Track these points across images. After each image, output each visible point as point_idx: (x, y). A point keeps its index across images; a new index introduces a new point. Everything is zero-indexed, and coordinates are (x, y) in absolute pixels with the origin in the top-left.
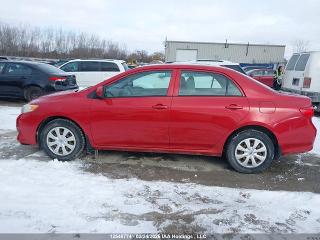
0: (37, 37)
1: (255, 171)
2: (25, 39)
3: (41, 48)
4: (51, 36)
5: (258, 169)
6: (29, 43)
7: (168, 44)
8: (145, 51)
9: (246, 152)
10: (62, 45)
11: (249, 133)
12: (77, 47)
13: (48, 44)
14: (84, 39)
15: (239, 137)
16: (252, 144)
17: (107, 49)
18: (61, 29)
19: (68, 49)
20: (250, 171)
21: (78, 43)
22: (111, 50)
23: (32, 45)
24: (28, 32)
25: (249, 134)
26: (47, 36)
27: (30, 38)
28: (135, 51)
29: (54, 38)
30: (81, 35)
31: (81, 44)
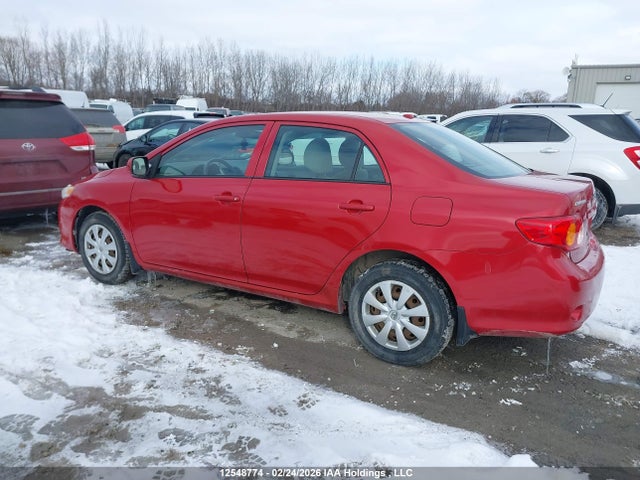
0: (330, 76)
1: (401, 359)
2: (310, 82)
3: (335, 95)
4: (353, 74)
5: (410, 356)
6: (316, 88)
7: (576, 73)
8: (543, 92)
9: (385, 311)
10: (372, 88)
11: (389, 269)
12: (398, 90)
13: (347, 89)
14: (414, 72)
15: (369, 275)
16: (396, 295)
17: (457, 91)
18: (372, 59)
19: (382, 97)
20: (392, 357)
21: (402, 83)
22: (466, 94)
23: (321, 93)
24: (317, 70)
25: (387, 271)
26: (346, 74)
27: (319, 80)
28: (520, 93)
29: (359, 77)
30: (407, 67)
31: (405, 85)
